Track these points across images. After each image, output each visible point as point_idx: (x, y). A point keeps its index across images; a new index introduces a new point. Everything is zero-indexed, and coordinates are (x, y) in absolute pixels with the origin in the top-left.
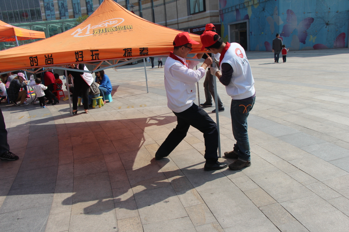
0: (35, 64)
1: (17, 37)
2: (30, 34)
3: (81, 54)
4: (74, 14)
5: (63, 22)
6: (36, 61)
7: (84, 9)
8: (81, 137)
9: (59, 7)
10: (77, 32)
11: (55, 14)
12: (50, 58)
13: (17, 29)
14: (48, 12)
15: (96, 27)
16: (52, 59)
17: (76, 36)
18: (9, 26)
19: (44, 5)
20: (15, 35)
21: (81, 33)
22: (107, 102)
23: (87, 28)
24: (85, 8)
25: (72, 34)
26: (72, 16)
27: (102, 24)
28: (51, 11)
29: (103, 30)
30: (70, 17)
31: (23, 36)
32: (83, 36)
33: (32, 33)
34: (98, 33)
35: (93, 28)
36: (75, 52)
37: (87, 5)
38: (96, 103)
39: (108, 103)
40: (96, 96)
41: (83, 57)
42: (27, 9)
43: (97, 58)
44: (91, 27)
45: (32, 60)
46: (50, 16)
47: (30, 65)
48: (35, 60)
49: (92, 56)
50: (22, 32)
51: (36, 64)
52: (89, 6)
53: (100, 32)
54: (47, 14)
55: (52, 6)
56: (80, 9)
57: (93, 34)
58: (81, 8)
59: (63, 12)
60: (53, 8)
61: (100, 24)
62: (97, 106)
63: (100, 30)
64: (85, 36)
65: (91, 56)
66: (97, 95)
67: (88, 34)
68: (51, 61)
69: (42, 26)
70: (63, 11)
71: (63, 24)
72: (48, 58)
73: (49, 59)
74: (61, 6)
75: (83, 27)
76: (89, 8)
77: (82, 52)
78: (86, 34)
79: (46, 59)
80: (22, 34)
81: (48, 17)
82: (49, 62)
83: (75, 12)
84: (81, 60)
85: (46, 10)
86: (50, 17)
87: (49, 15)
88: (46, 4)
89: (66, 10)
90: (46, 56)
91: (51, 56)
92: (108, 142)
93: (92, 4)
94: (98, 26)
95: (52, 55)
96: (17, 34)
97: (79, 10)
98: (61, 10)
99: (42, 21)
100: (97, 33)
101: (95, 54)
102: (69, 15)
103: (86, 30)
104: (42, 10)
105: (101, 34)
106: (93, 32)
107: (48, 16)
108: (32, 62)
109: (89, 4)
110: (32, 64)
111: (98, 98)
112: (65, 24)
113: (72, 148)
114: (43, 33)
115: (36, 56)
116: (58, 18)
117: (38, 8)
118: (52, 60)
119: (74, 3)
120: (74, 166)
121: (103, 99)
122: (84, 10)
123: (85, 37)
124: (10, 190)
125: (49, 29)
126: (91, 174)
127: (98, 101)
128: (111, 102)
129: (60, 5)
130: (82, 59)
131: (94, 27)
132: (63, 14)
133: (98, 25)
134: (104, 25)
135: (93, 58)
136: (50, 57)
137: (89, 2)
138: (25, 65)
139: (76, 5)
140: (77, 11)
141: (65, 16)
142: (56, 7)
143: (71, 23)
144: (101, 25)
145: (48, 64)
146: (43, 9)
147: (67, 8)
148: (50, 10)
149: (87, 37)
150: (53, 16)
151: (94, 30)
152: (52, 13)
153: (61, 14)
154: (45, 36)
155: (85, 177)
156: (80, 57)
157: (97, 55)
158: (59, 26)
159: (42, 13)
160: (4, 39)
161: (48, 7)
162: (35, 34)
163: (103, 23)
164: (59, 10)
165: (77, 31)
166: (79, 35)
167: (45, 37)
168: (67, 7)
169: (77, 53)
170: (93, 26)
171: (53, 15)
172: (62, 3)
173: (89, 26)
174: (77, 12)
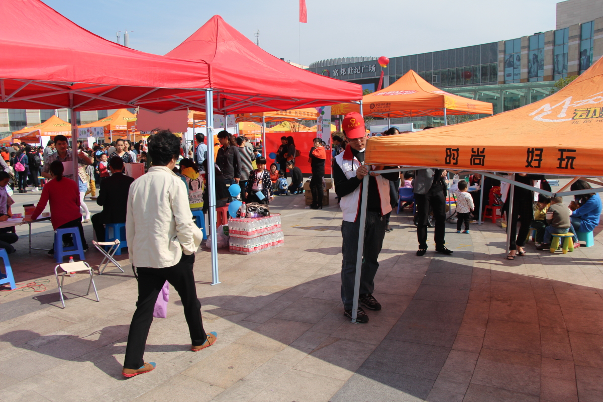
0: (453, 161)
1: (447, 109)
2: (468, 105)
3: (539, 153)
4: (554, 74)
5: (529, 88)
6: (456, 157)
7: (573, 64)
8: (510, 306)
9: (529, 61)
10: (542, 111)
11: (520, 74)
12: (480, 154)
13: (449, 97)
14: (509, 70)
15: (582, 103)
16: (484, 156)
17: (538, 118)
18: (439, 92)
19: (505, 58)
20: (443, 107)
21: (549, 113)
22: (582, 245)
23: (564, 104)
24: (576, 62)
25: (530, 115)
26: (549, 76)
27: (595, 98)
28: (514, 69)
29: (595, 111)
30: (546, 79)
31: (456, 109)
32: (551, 121)
33: (471, 105)
34: (584, 117)
35: (575, 105)
36: (529, 149)
37: (580, 57)
38: (559, 243)
39: (583, 249)
40: (560, 231)
41: (541, 160)
42: (477, 66)
43: (569, 166)
44: (572, 102)
45: (449, 154)
46: (511, 76)
47: (444, 162)
48: (454, 154)
49: (559, 161)
50: (456, 102)
51: (455, 161)
52: (584, 60)
53: (587, 116)
54: (507, 73)
55: (517, 60)
56: (566, 64)
57: (573, 118)
58: (569, 63)
59: (534, 70)
60: (518, 63)
61: (591, 98)
62: (559, 249)
63: (590, 111)
64: (555, 121)
65: (558, 159)
66: (564, 229)
67: (562, 118)
68: (480, 159)
69: (494, 92)
70: (535, 67)
71: (530, 90)
72: (476, 154)
73: (478, 155)
74: (533, 59)
75: (556, 101)
76: (584, 61)
77: (541, 150)
78: (559, 116)
79: (472, 156)
80: (455, 105)
81: (507, 78)
82: (477, 161)
83: (556, 69)
84: (537, 165)
85: (506, 66)
86: (511, 78)
87: (509, 75)
88: (507, 57)
89: (541, 67)
90: (474, 150)
91: (483, 152)
92: (559, 330)
93: (592, 55)
94: (587, 102)
95: (484, 149)
96: (447, 106)
97: (564, 67)
98: (531, 67)
99: (496, 84)
100: (581, 116)
101: (567, 157)
102: (545, 75)
103: (561, 107)
104: (499, 67)
105: (590, 119)
106: (574, 113)
107: (507, 76)
108: (448, 158)
109: (585, 55)
110: (448, 161)
111: (563, 235)
112: (534, 90)
113: (487, 323)
114: (490, 105)
115: (458, 149)
116: (524, 79)
117: (494, 64)
118: (482, 158)
119: (556, 54)
120: (477, 361)
121: (573, 238)
122: (573, 66)
123: (554, 123)
124: (361, 366)
125: (504, 98)
126: (504, 389)
127: (564, 239)
128: (590, 248)
129: (531, 58)
130: (539, 164)
131: (578, 103)
132: (533, 74)
133: (587, 99)
134: (600, 99)
135: (560, 164)
136: (481, 152)
137: (586, 51)
138: (436, 160)
139: (560, 58)
140: (561, 67)
141: (536, 76)
142: (524, 61)
143: (544, 89)
144: (593, 99)
145: (475, 164)
146: (502, 65)
147: (542, 63)
148: (513, 66)
149: (558, 123)
150: (516, 77)
151: (575, 110)
152: (516, 71)
153: (531, 73)
154: (492, 110)
155: (491, 392)
156: (535, 160)
157: (570, 160)
158: (523, 94)
159: (500, 71)
160: (429, 112)
161: (510, 62)
162: (476, 107)
163: (599, 95)
164: (529, 66)
165: (542, 108)
166: (546, 117)
167: (491, 112)
168: (543, 61)
169: (530, 151)
170: (576, 100)
171: (517, 75)
172: (534, 54)
173: (568, 101)
174: (560, 71)
